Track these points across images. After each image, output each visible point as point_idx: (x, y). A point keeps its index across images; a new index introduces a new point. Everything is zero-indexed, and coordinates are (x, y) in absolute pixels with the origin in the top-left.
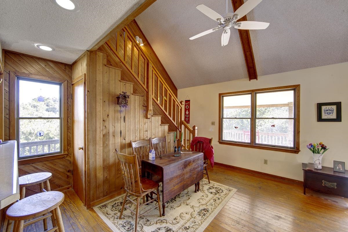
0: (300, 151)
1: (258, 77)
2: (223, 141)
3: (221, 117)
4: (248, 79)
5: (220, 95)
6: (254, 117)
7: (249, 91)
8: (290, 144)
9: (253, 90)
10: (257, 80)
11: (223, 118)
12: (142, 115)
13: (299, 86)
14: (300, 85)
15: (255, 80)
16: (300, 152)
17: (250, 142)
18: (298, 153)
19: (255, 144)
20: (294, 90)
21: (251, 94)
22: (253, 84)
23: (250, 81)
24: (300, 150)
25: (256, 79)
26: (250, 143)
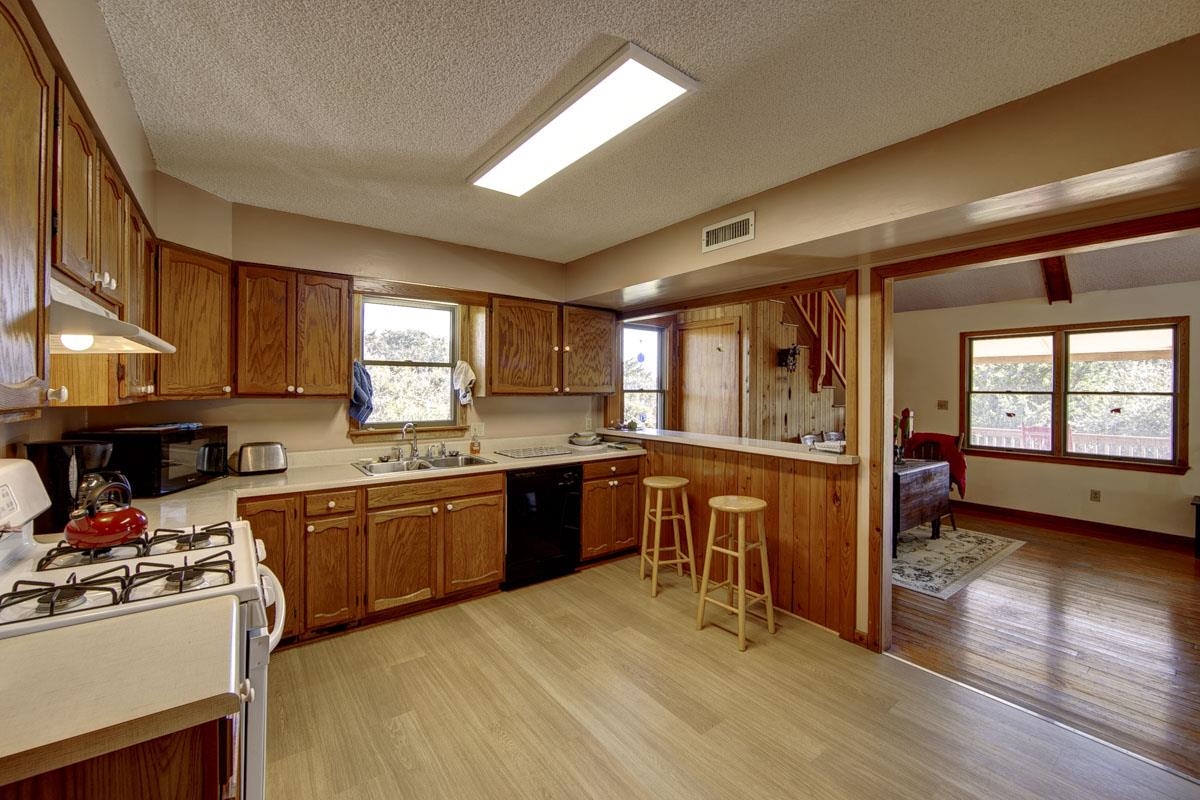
0: (1189, 468)
1: (1074, 296)
2: (972, 446)
3: (967, 390)
4: (1047, 298)
5: (963, 336)
6: (1063, 390)
7: (1047, 328)
8: (1163, 451)
9: (1059, 327)
10: (1071, 302)
11: (971, 392)
12: (807, 386)
13: (1186, 319)
14: (1188, 317)
15: (1064, 303)
16: (1189, 472)
17: (1050, 449)
18: (1183, 474)
19: (1066, 453)
20: (1175, 327)
21: (1053, 334)
22: (1060, 313)
23: (1050, 303)
24: (1190, 465)
25: (1067, 301)
26: (1051, 453)
